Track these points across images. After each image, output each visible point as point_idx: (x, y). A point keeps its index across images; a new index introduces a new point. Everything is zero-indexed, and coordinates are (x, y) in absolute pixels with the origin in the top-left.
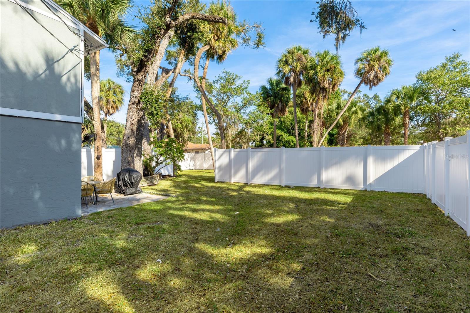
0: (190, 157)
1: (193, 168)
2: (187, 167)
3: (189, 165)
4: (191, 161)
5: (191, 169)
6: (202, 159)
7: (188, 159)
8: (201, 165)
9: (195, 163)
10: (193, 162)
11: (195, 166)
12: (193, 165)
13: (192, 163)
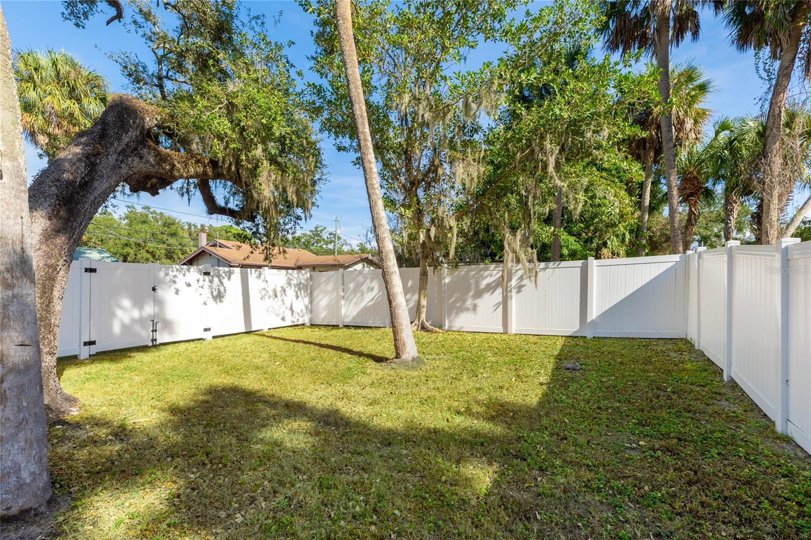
0: (294, 282)
1: (306, 320)
2: (283, 319)
3: (291, 309)
4: (297, 297)
5: (300, 322)
6: (336, 289)
7: (288, 289)
8: (334, 307)
9: (311, 302)
10: (307, 300)
11: (311, 310)
12: (306, 307)
13: (301, 304)
